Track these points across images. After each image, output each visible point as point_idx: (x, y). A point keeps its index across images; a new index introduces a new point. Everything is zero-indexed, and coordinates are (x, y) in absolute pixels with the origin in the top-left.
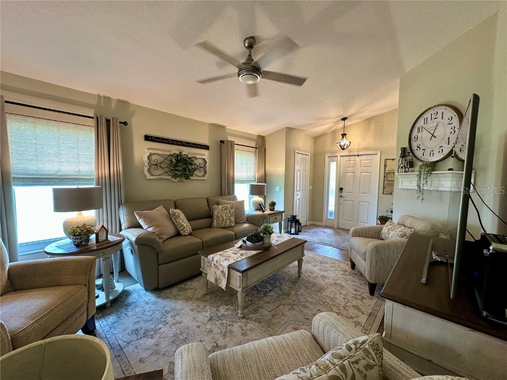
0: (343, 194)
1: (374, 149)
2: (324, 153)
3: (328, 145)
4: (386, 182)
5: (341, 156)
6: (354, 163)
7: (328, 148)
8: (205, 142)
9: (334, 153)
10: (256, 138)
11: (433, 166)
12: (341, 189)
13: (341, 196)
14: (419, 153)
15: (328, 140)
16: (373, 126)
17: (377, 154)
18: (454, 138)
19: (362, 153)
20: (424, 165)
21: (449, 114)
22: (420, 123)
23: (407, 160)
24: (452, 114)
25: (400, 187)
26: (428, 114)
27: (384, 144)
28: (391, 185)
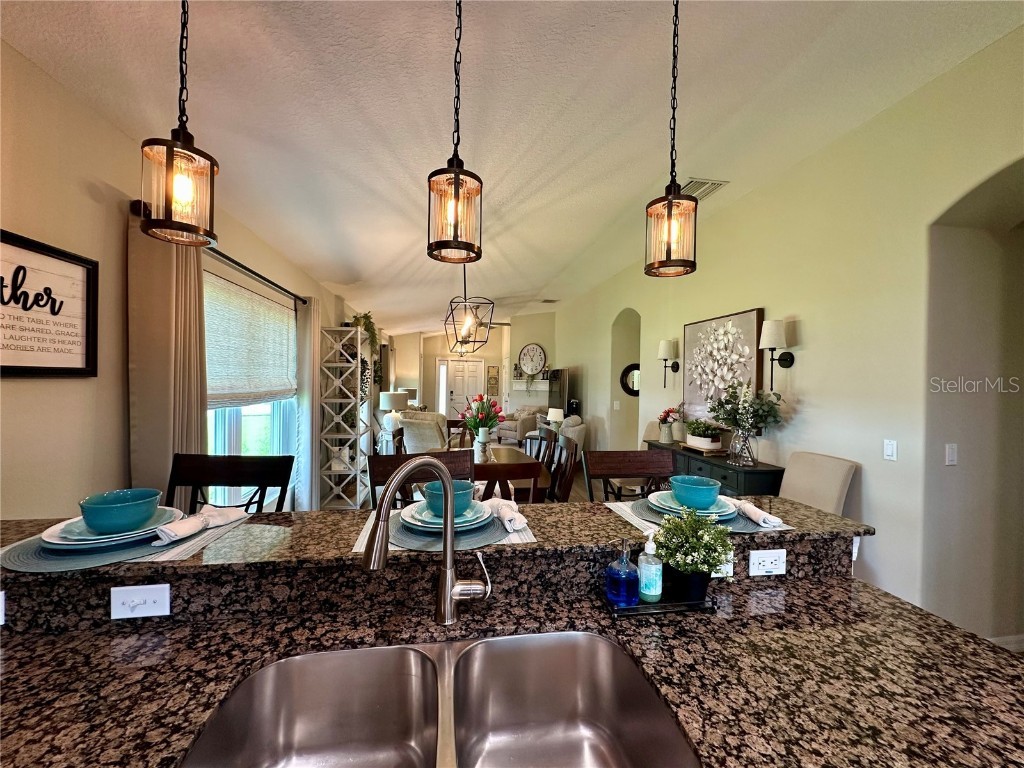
0: (453, 397)
2: (435, 357)
3: (438, 348)
4: (489, 385)
5: (451, 361)
6: (464, 368)
9: (445, 356)
10: (389, 339)
11: (533, 377)
12: (451, 392)
13: (451, 400)
14: (525, 369)
15: (439, 343)
17: (482, 362)
18: (542, 363)
19: (471, 359)
20: (529, 376)
21: (539, 350)
22: (525, 351)
23: (518, 372)
24: (541, 351)
25: (514, 389)
26: (529, 348)
27: (486, 354)
28: (494, 388)
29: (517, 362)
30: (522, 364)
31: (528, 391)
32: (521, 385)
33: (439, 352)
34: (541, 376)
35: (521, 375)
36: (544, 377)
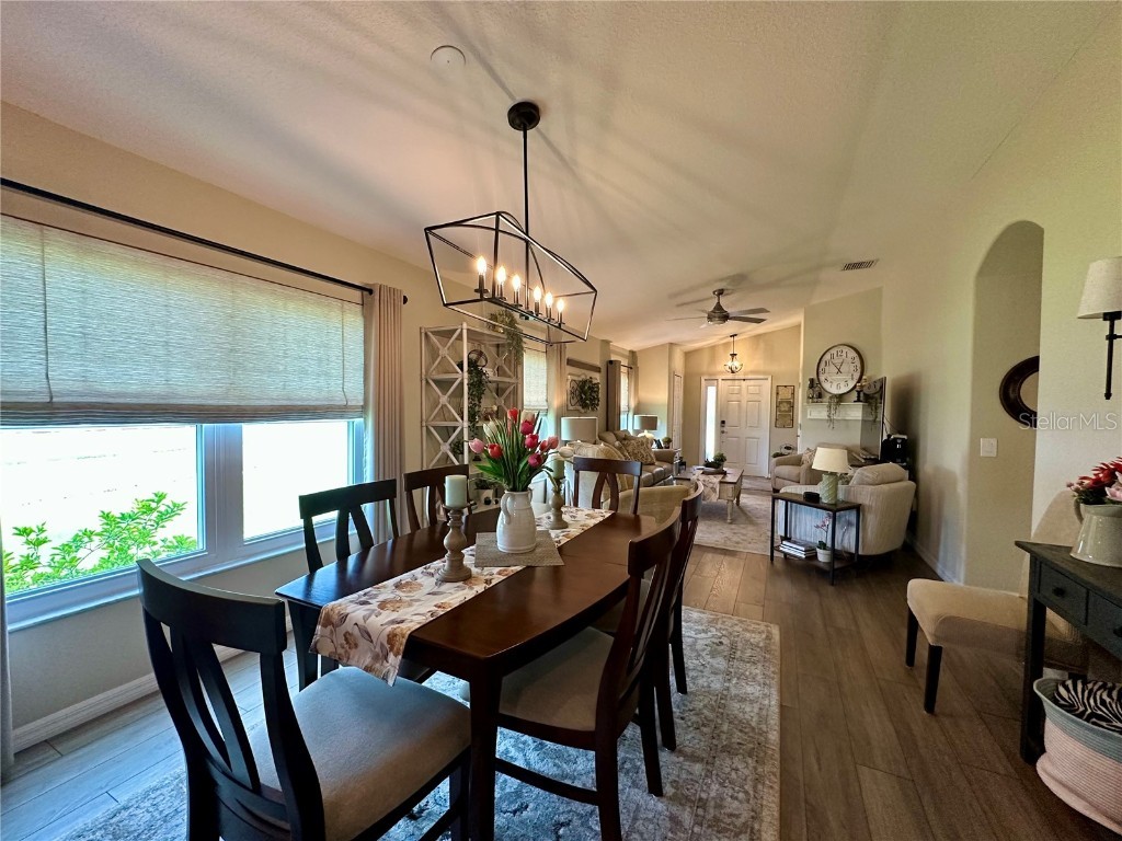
0: (725, 429)
1: (764, 373)
2: (700, 375)
3: (703, 364)
4: (778, 413)
5: (721, 380)
6: (740, 390)
7: (705, 368)
8: (597, 363)
9: (714, 374)
10: (627, 354)
11: (840, 398)
12: (723, 422)
13: (723, 432)
14: (826, 386)
15: (706, 357)
16: (762, 345)
17: (767, 379)
18: (857, 376)
19: (750, 377)
20: (834, 397)
21: (852, 354)
22: (828, 357)
23: (816, 392)
24: (855, 355)
25: (809, 417)
26: (834, 351)
27: (774, 368)
28: (785, 416)
29: (814, 376)
30: (822, 378)
31: (830, 420)
32: (819, 412)
33: (705, 369)
34: (854, 395)
35: (820, 396)
36: (859, 397)
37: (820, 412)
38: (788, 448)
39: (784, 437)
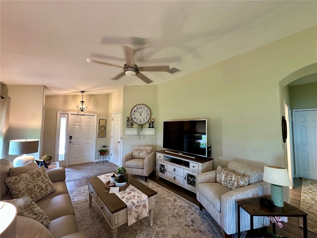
0: (72, 141)
1: (94, 113)
3: (59, 104)
4: (100, 131)
5: (71, 114)
7: (60, 107)
9: (66, 111)
11: (141, 126)
12: (71, 137)
14: (135, 120)
17: (95, 116)
18: (148, 117)
20: (139, 125)
21: (146, 108)
22: (135, 109)
23: (130, 122)
24: (147, 109)
25: (126, 134)
26: (138, 106)
27: (99, 111)
28: (102, 132)
29: (129, 116)
30: (133, 117)
31: (138, 135)
34: (148, 125)
35: (132, 125)
36: (150, 126)
37: (132, 132)
38: (104, 147)
39: (102, 142)
